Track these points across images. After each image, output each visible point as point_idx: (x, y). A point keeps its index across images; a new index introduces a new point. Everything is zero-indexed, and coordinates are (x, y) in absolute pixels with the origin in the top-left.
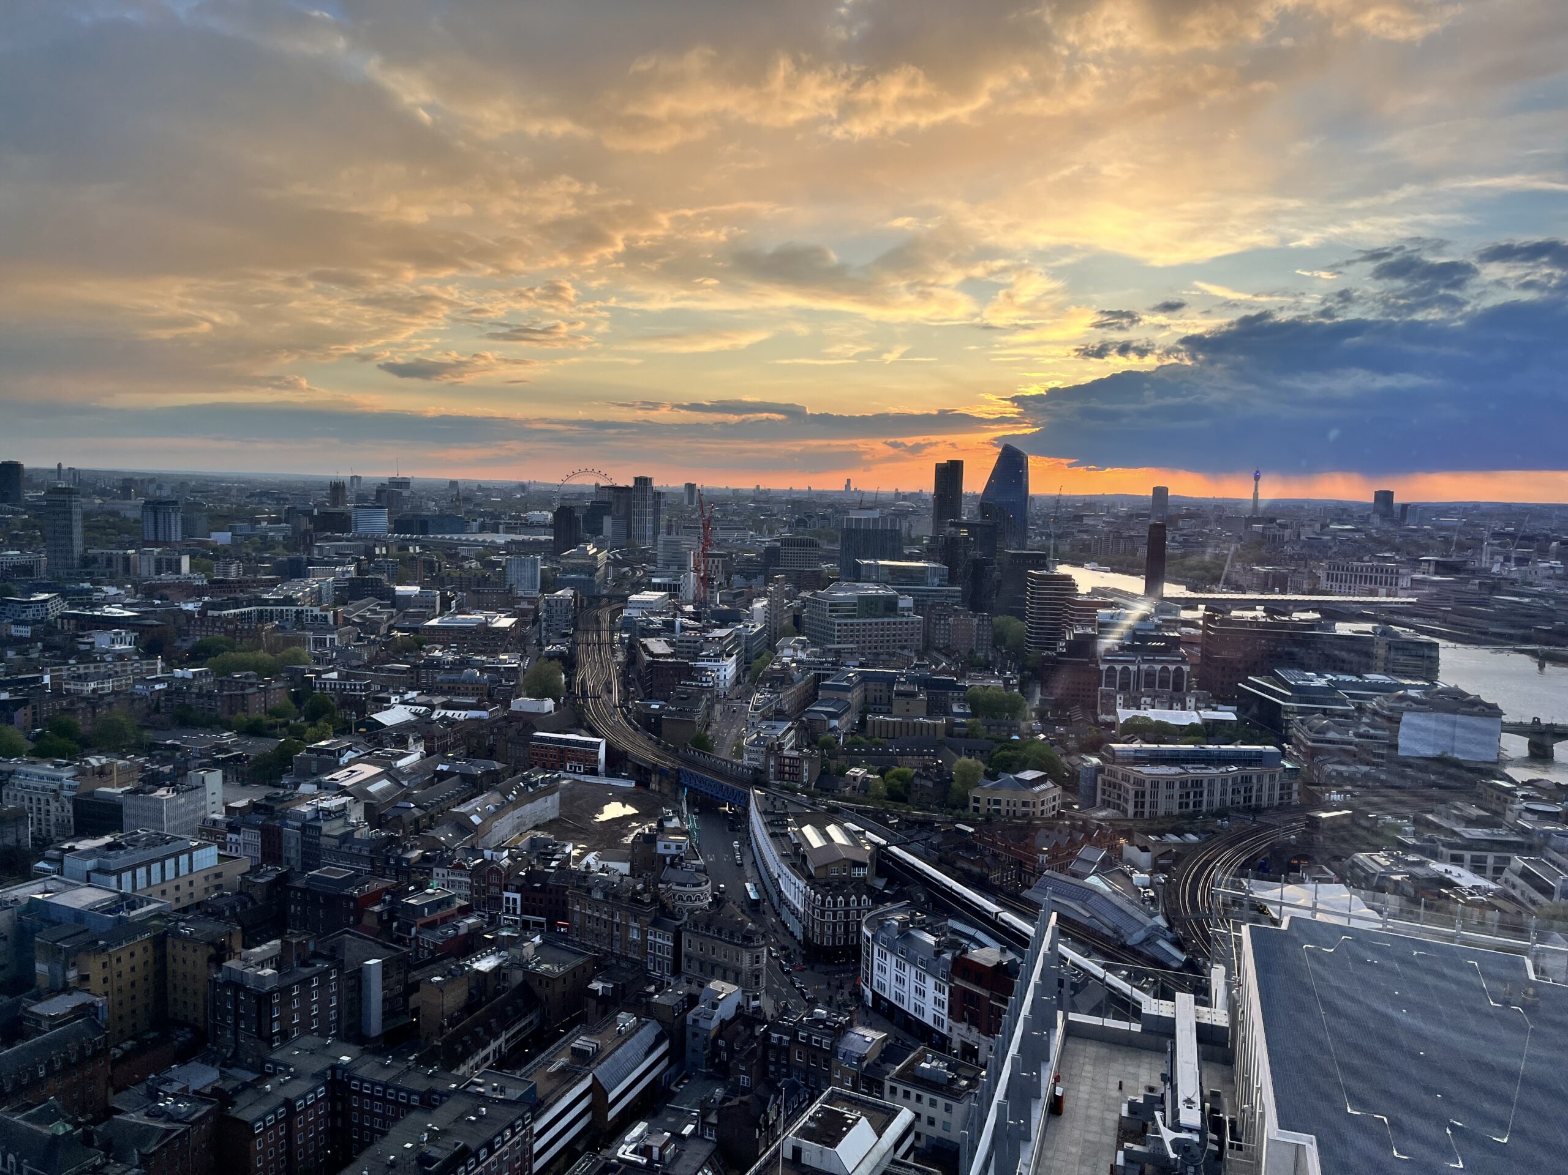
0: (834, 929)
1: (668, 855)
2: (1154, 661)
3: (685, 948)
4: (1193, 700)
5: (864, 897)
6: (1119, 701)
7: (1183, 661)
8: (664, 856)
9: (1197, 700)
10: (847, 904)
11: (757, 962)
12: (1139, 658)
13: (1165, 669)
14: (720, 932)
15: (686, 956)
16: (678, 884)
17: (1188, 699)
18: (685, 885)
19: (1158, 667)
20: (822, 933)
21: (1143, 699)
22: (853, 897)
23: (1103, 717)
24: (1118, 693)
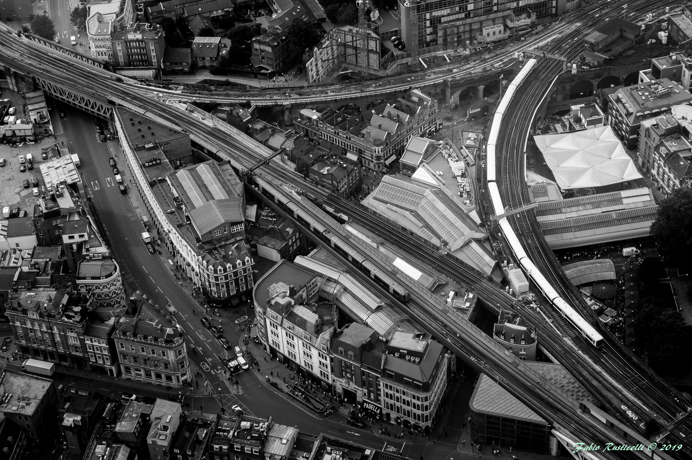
0: (228, 287)
1: (74, 243)
3: (119, 348)
5: (247, 258)
8: (71, 245)
10: (234, 267)
11: (180, 355)
14: (145, 337)
15: (121, 353)
16: (93, 278)
18: (99, 278)
20: (218, 291)
22: (239, 261)
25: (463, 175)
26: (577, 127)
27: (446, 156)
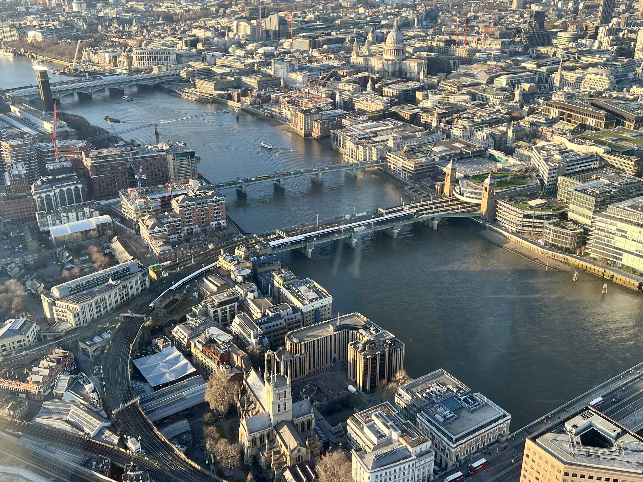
2: (62, 186)
4: (88, 209)
6: (49, 219)
7: (77, 183)
9: (90, 208)
12: (54, 187)
13: (69, 189)
17: (85, 209)
19: (65, 189)
21: (62, 215)
23: (42, 229)
24: (48, 214)
25: (93, 391)
26: (157, 351)
27: (82, 382)
